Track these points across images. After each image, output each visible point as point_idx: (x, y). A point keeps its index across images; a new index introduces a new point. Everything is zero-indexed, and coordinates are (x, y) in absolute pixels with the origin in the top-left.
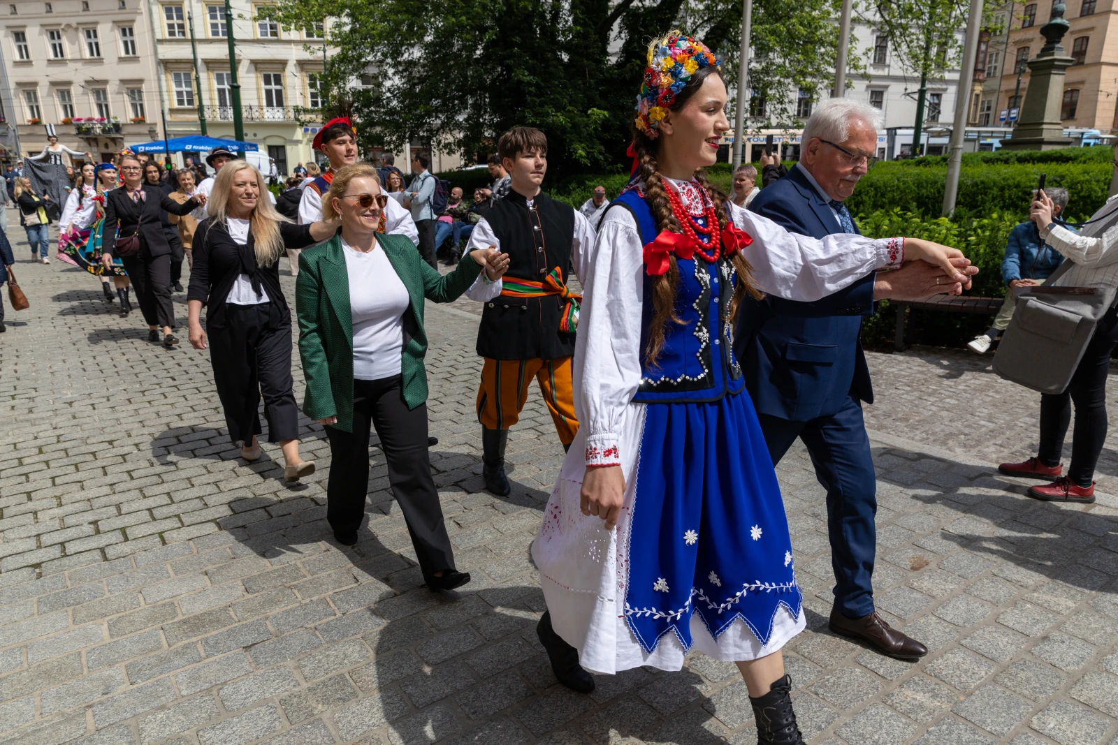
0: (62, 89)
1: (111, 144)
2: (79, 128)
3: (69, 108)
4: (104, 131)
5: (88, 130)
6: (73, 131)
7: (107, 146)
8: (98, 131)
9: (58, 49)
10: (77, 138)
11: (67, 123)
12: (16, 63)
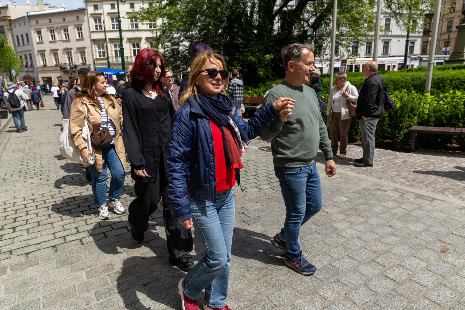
0: (55, 52)
1: (73, 73)
2: (61, 67)
3: (57, 59)
4: (70, 68)
5: (65, 68)
6: (59, 69)
7: (71, 74)
8: (68, 68)
9: (53, 37)
10: (60, 71)
11: (56, 65)
12: (38, 43)
